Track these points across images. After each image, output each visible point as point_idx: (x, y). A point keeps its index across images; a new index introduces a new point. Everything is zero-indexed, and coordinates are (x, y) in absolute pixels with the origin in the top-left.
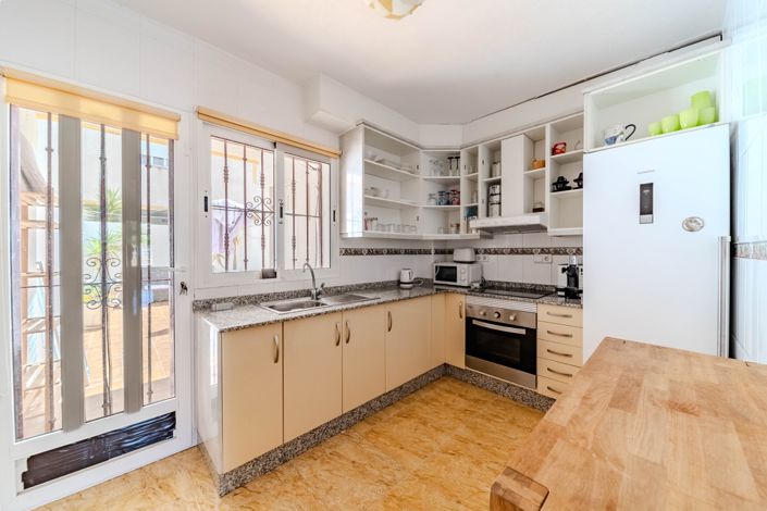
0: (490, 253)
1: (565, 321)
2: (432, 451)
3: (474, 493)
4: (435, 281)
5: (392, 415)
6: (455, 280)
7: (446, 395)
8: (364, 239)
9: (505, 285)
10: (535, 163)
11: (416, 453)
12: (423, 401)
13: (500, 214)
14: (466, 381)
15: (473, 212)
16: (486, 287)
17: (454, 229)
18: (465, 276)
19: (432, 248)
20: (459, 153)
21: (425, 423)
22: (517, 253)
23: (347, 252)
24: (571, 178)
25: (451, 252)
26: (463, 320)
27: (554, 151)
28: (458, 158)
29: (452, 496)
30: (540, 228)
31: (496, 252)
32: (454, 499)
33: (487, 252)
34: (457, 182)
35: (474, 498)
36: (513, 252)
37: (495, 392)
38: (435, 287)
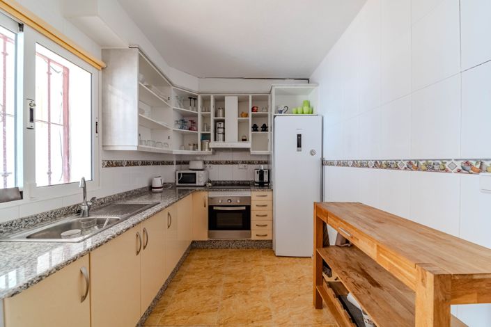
0: (213, 164)
1: (264, 198)
2: (218, 302)
3: (255, 311)
4: (177, 184)
5: (173, 296)
6: (195, 182)
7: (201, 262)
8: (140, 152)
9: (222, 183)
10: (242, 114)
11: (210, 311)
12: (189, 273)
13: (224, 140)
14: (207, 248)
15: (205, 137)
16: (217, 185)
17: (191, 147)
18: (201, 179)
19: (175, 160)
20: (197, 96)
21: (201, 287)
22: (230, 164)
23: (110, 164)
24: (260, 125)
25: (187, 163)
26: (207, 209)
27: (253, 110)
28: (195, 99)
29: (247, 321)
30: (247, 150)
31: (217, 163)
32: (249, 322)
33: (211, 163)
34: (196, 115)
35: (257, 313)
36: (227, 163)
37: (227, 248)
38: (178, 188)
